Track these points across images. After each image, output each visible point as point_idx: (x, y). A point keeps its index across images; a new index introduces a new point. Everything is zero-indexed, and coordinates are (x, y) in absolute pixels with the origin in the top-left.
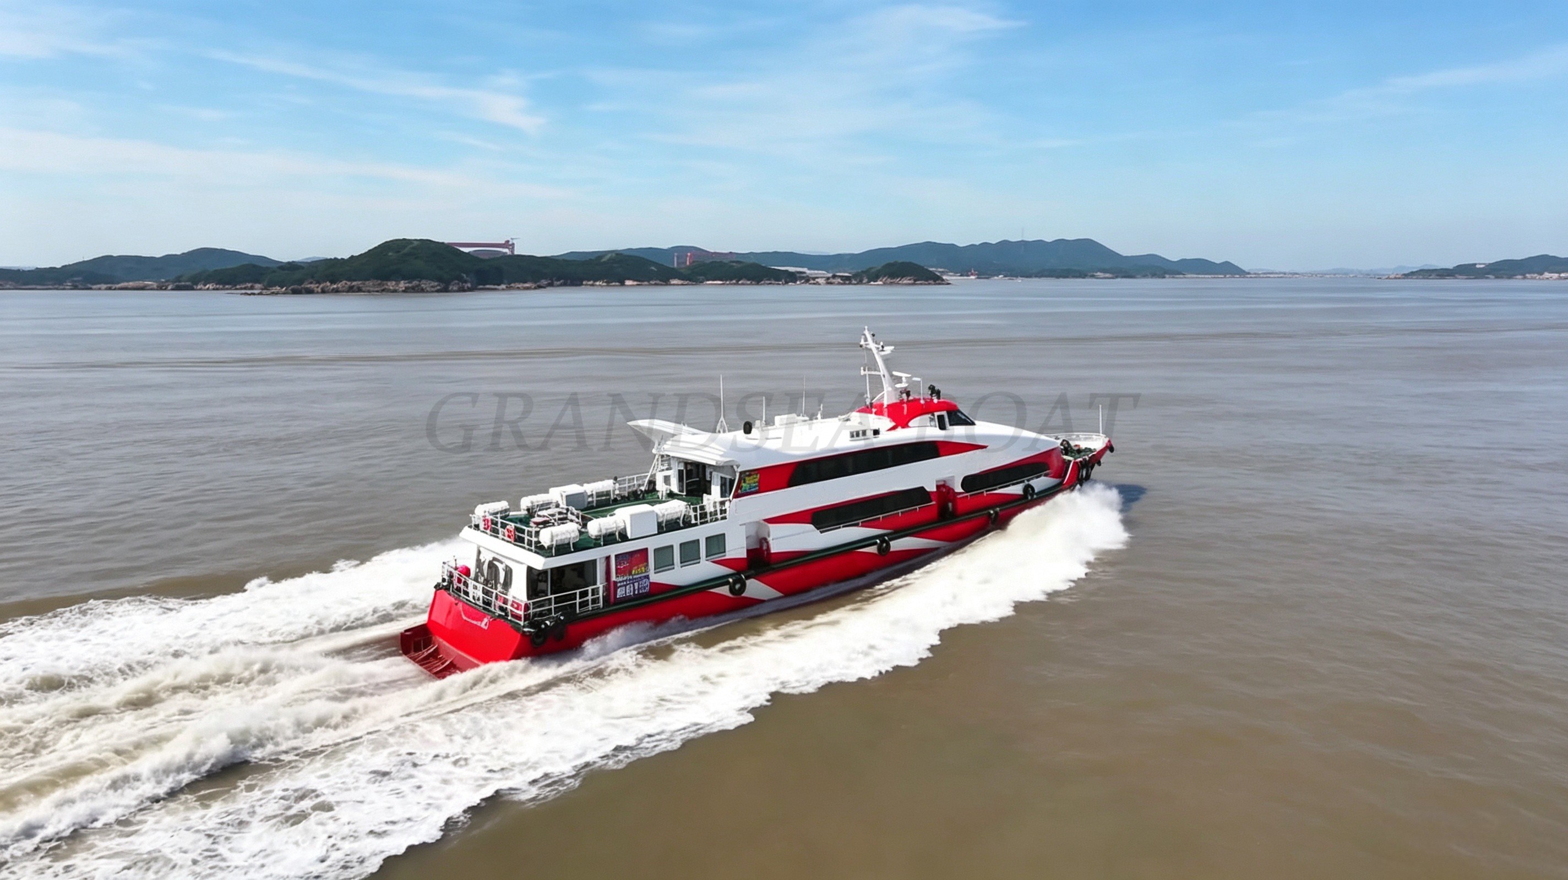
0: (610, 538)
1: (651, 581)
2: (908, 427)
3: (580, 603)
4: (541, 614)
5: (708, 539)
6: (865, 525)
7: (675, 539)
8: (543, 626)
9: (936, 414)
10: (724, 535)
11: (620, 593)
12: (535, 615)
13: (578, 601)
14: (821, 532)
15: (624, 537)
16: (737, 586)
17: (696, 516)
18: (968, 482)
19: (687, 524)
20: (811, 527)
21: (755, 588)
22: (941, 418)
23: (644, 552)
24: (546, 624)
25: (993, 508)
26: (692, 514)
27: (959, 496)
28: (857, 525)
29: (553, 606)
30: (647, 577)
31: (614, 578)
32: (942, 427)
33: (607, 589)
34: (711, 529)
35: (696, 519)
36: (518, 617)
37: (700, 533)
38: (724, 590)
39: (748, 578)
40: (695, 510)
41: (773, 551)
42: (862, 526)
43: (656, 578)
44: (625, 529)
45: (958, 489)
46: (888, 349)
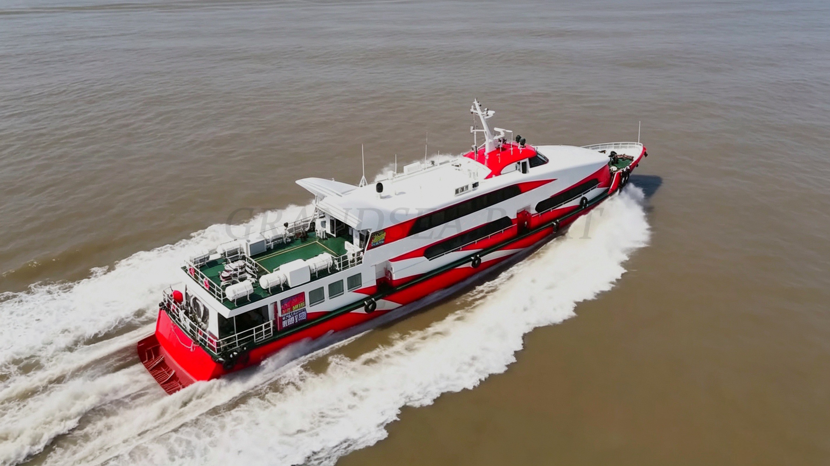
0: (276, 290)
1: (308, 312)
2: (500, 174)
3: (256, 335)
4: (230, 346)
5: (349, 279)
6: (464, 249)
7: (325, 282)
8: (231, 356)
9: (521, 162)
10: (360, 274)
11: (285, 324)
12: (225, 348)
13: (254, 334)
14: (430, 260)
15: (287, 287)
16: (370, 307)
17: (340, 265)
18: (540, 207)
19: (333, 270)
20: (424, 258)
21: (383, 304)
22: (524, 164)
23: (302, 294)
24: (233, 355)
25: (554, 220)
26: (336, 263)
27: (533, 216)
28: (458, 250)
29: (237, 341)
30: (304, 310)
31: (280, 314)
32: (524, 171)
33: (275, 322)
34: (351, 271)
35: (340, 266)
36: (213, 349)
37: (343, 275)
38: (361, 310)
39: (376, 300)
40: (339, 260)
41: (394, 278)
42: (462, 250)
43: (311, 309)
44: (287, 281)
45: (533, 211)
46: (491, 113)
